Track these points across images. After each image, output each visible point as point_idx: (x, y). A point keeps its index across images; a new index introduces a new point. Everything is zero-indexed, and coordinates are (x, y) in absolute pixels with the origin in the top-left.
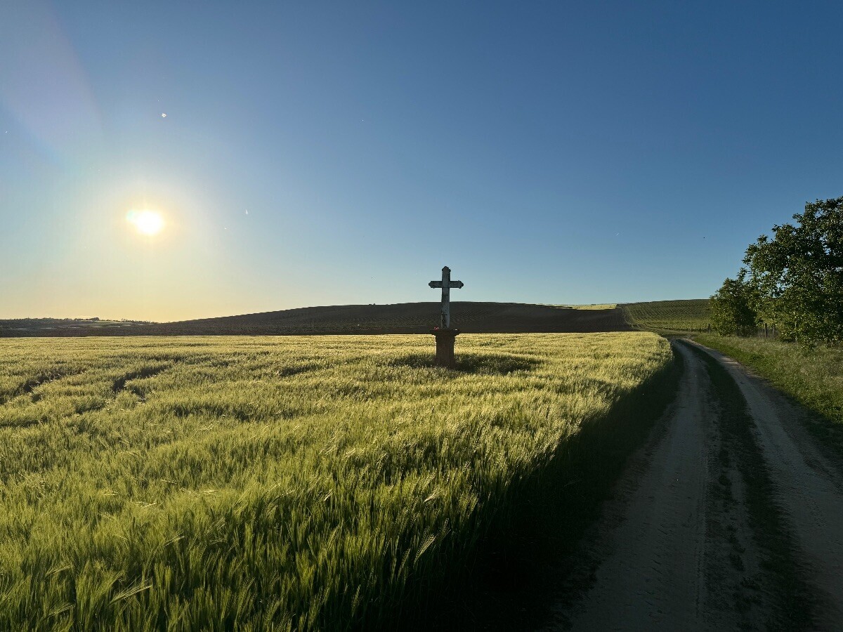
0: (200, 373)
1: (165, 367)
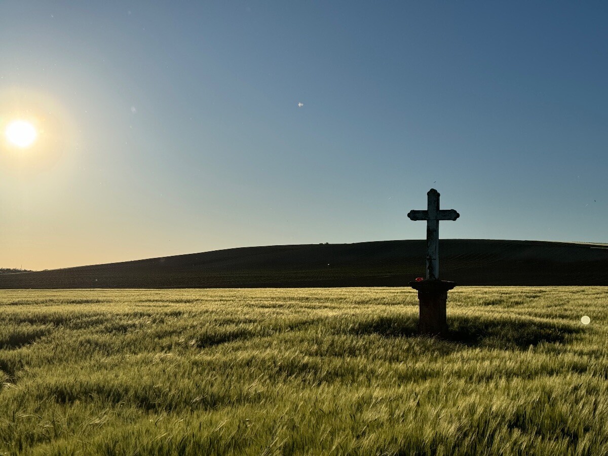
0: (89, 342)
1: (41, 334)
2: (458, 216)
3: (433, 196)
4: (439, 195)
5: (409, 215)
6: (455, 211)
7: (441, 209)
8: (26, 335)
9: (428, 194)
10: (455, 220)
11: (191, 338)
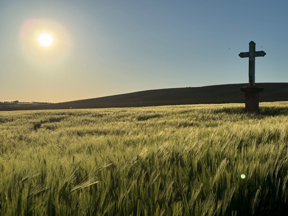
2: (265, 54)
3: (252, 45)
4: (255, 44)
5: (239, 55)
6: (264, 52)
7: (256, 51)
8: (57, 118)
9: (250, 43)
10: (263, 56)
11: (133, 118)
